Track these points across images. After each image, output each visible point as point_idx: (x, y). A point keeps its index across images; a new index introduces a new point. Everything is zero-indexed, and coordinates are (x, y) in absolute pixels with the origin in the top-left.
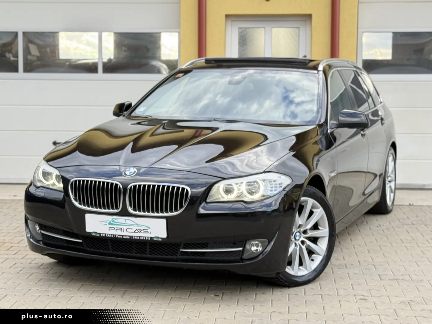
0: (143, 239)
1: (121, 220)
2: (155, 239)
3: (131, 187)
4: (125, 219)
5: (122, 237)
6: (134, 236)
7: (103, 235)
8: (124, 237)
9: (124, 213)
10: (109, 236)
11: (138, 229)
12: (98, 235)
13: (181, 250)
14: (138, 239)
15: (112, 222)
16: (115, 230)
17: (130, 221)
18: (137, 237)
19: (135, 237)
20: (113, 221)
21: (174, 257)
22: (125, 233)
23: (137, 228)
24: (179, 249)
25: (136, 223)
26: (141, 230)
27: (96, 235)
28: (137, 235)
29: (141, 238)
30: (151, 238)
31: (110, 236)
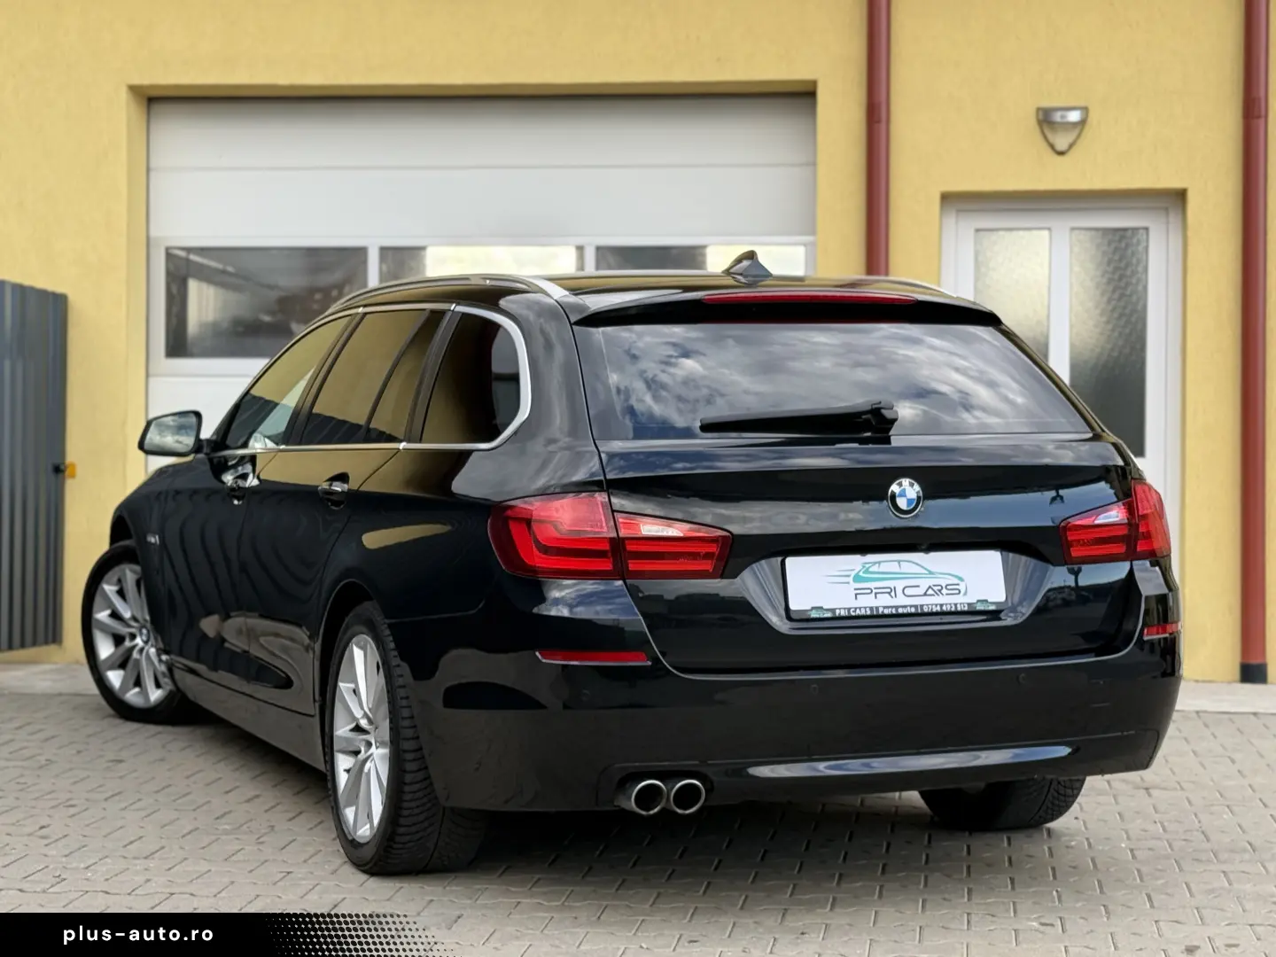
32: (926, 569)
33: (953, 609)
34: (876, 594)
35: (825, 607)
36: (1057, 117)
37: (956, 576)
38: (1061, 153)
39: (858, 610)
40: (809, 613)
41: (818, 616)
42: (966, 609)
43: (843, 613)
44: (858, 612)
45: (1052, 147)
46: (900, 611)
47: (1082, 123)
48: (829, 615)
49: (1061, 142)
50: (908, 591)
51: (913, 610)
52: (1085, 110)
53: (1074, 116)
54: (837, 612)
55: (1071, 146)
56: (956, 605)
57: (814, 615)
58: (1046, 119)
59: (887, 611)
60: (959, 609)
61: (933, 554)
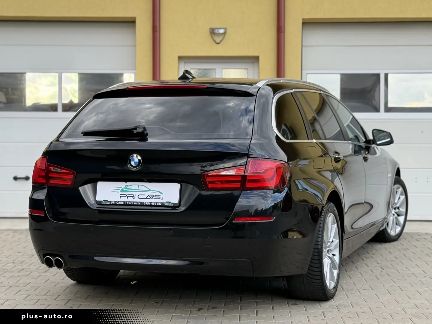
32: (148, 189)
33: (155, 204)
34: (128, 197)
35: (108, 200)
36: (216, 31)
37: (159, 192)
38: (218, 43)
39: (119, 202)
40: (102, 202)
41: (105, 203)
42: (161, 205)
43: (114, 203)
44: (119, 203)
45: (215, 41)
46: (135, 203)
47: (225, 33)
48: (109, 203)
49: (218, 39)
50: (140, 197)
51: (140, 204)
52: (225, 29)
53: (222, 31)
54: (112, 202)
55: (221, 41)
56: (157, 203)
57: (104, 203)
58: (213, 32)
59: (130, 203)
60: (158, 204)
61: (152, 184)
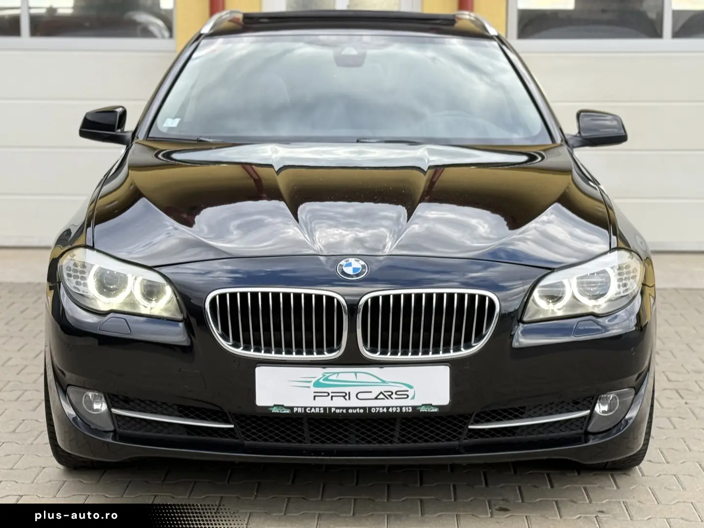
0: (394, 411)
1: (346, 374)
2: (423, 410)
3: (366, 302)
4: (356, 373)
5: (344, 411)
6: (375, 407)
7: (300, 410)
8: (350, 411)
9: (352, 359)
10: (313, 410)
11: (385, 392)
12: (288, 411)
13: (470, 427)
14: (383, 412)
15: (324, 380)
16: (330, 397)
17: (367, 375)
18: (381, 409)
19: (378, 409)
20: (326, 379)
21: (455, 443)
22: (353, 403)
23: (383, 389)
24: (467, 424)
25: (382, 378)
26: (392, 393)
27: (281, 412)
28: (380, 405)
29: (390, 410)
30: (414, 408)
31: (317, 410)
